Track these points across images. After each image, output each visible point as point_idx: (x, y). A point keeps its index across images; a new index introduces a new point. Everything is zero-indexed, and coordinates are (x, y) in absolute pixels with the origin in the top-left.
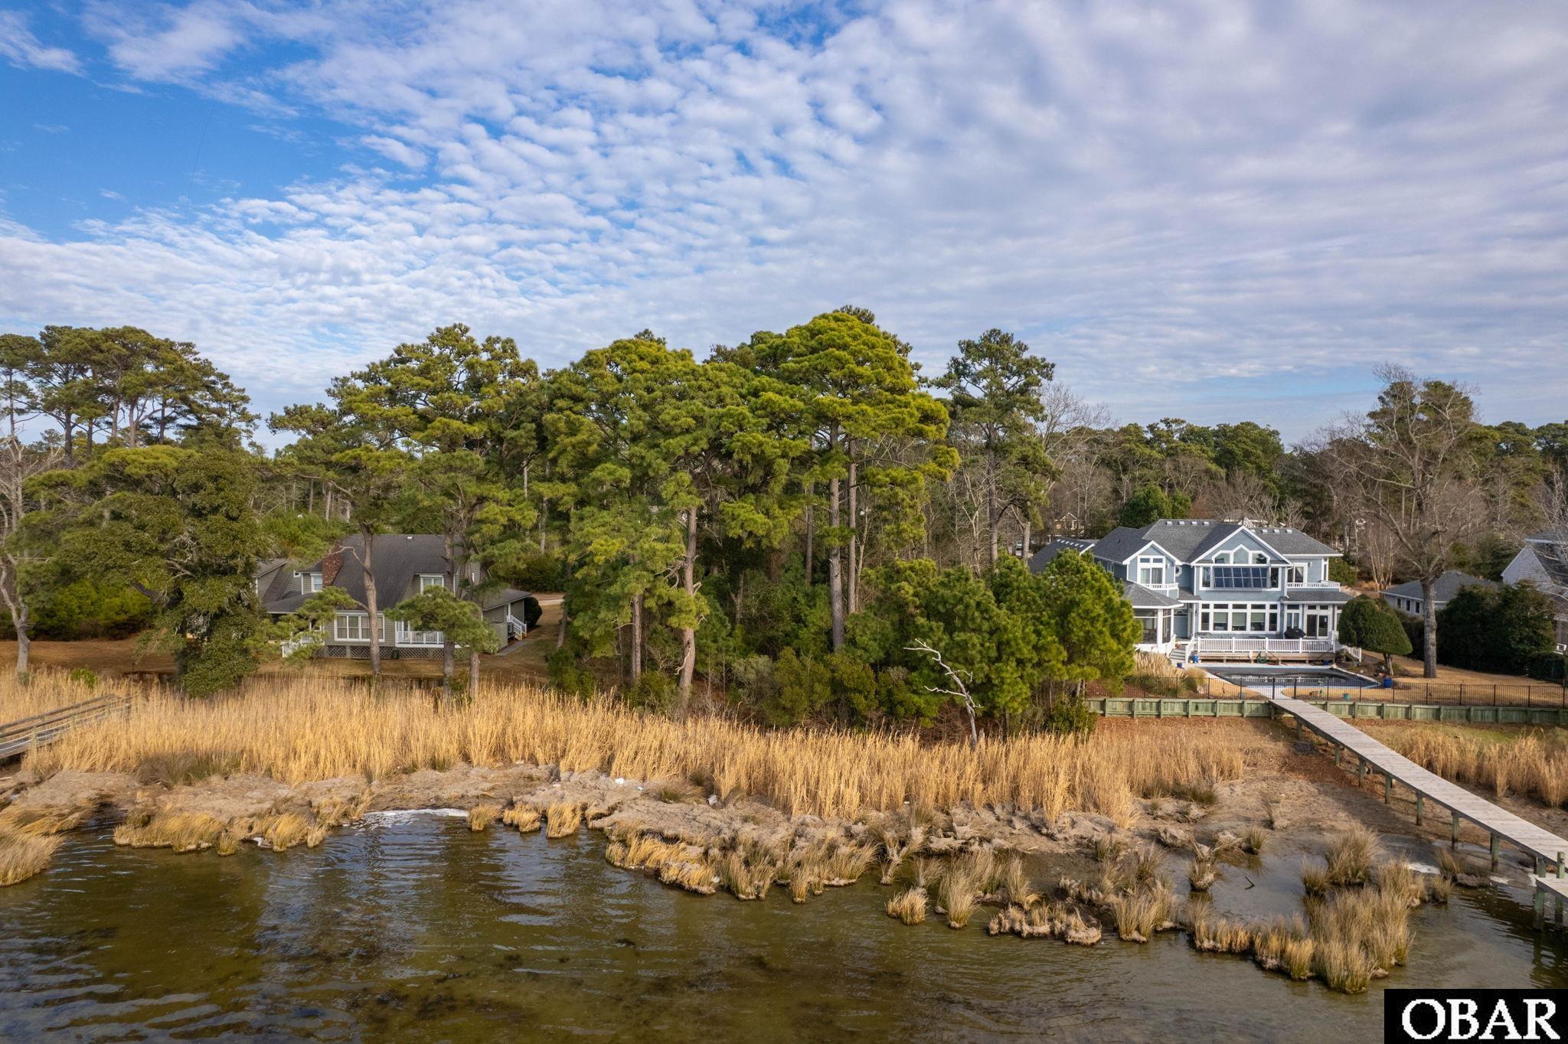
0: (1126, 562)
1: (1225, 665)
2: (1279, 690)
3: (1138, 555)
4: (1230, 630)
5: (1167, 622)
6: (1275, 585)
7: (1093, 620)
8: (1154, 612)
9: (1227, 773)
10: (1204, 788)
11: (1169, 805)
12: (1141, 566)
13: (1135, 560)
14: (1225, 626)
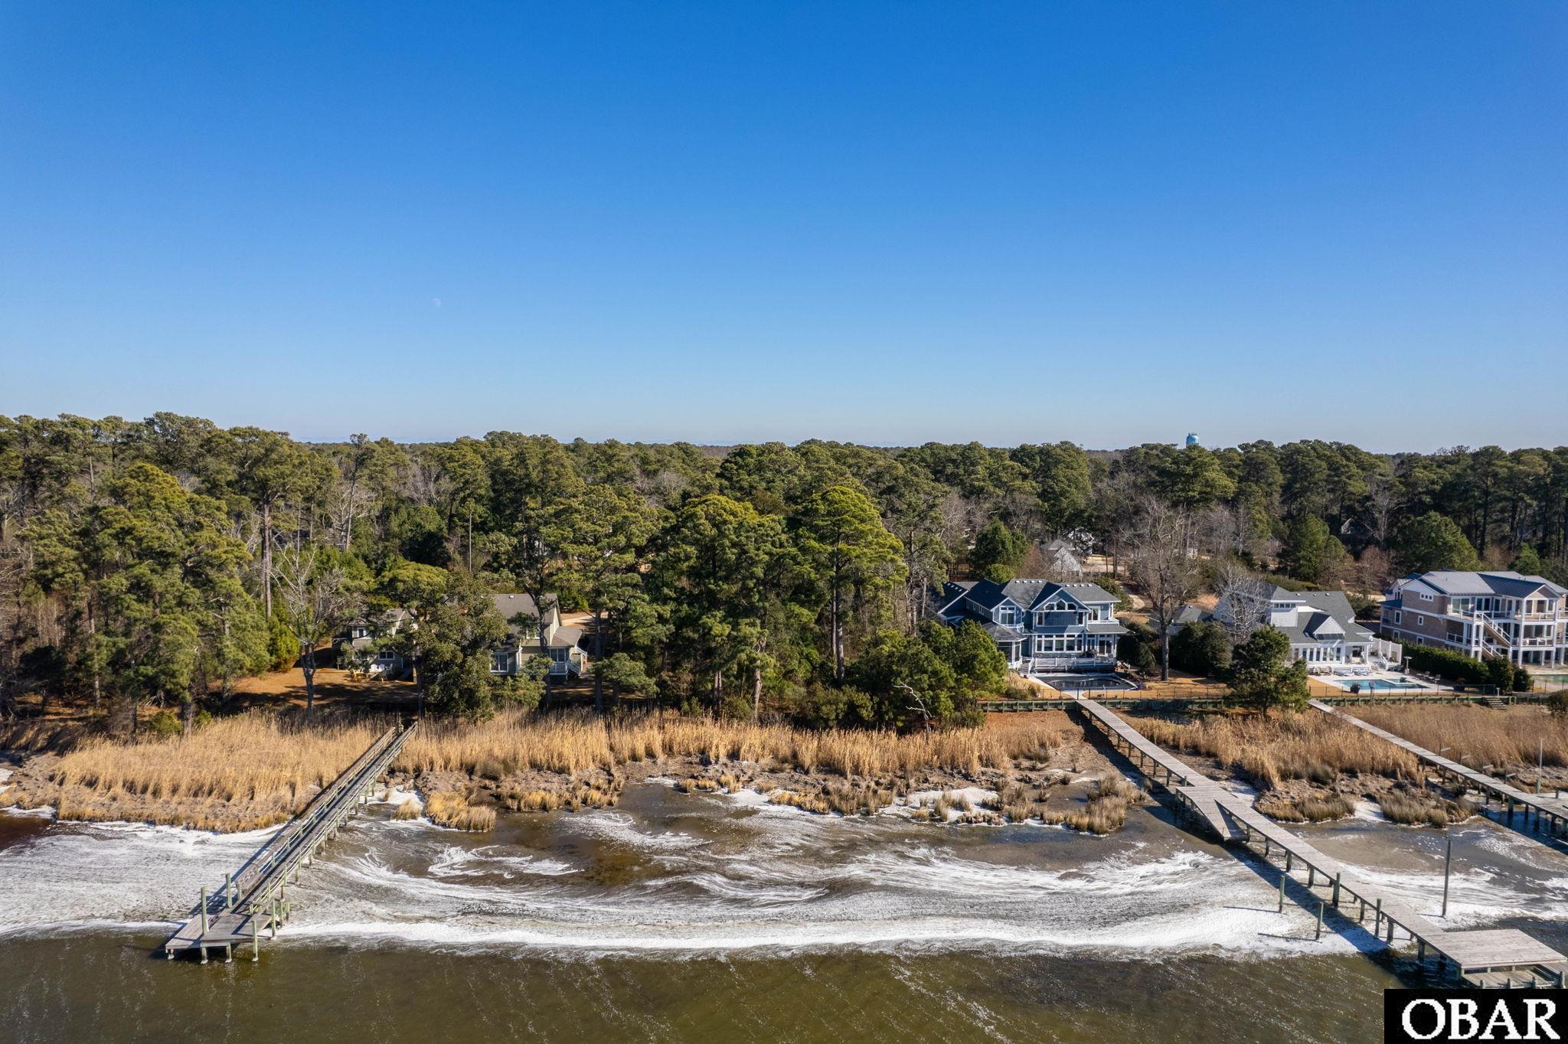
0: (993, 610)
1: (1051, 675)
2: (1081, 692)
3: (1000, 605)
4: (1054, 651)
5: (1017, 648)
6: (1081, 622)
7: (985, 665)
8: (1011, 643)
9: (1055, 745)
10: (1042, 753)
11: (1026, 763)
12: (1001, 611)
13: (998, 610)
14: (1050, 648)
